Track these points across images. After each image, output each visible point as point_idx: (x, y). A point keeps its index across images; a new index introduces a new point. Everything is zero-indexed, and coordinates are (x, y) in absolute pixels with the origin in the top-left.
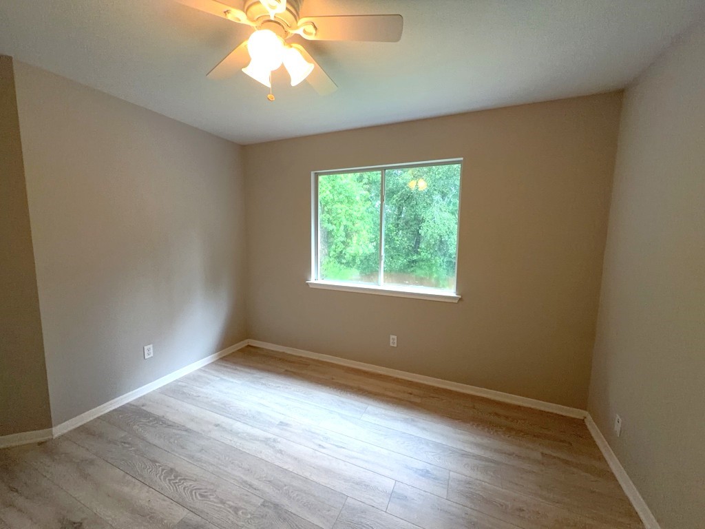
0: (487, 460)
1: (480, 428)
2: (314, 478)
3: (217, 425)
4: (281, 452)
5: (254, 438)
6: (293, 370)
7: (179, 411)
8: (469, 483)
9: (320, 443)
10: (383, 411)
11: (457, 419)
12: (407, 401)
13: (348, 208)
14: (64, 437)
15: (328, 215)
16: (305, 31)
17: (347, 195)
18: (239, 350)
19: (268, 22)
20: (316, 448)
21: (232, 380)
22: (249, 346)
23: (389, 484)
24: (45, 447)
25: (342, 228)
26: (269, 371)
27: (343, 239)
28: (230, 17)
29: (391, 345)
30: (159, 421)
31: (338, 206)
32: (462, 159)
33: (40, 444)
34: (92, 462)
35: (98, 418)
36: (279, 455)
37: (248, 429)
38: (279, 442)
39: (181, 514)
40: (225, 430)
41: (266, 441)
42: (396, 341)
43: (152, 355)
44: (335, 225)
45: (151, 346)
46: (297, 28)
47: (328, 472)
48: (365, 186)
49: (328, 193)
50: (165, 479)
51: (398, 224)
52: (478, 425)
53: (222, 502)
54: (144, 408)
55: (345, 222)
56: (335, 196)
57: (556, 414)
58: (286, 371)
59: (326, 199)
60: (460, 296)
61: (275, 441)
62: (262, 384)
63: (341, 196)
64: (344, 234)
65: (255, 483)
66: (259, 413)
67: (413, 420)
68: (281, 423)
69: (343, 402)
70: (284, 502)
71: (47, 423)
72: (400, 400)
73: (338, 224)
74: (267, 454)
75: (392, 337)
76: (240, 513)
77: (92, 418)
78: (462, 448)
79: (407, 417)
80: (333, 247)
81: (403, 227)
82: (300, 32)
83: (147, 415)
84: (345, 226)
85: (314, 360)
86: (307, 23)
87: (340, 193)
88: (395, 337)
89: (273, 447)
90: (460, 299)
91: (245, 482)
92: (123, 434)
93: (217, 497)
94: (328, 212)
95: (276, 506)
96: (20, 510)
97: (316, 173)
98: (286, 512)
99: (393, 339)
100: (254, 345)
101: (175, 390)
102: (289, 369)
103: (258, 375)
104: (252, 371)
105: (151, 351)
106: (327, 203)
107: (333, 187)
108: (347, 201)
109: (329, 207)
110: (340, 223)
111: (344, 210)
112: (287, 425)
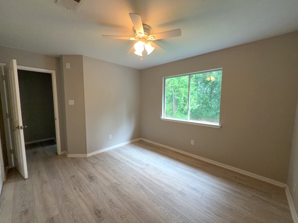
0: (223, 191)
1: (225, 180)
2: (154, 181)
3: (128, 161)
4: (145, 172)
5: (138, 167)
6: (154, 149)
7: (118, 156)
8: (211, 196)
9: (159, 172)
10: (184, 167)
11: (215, 175)
12: (196, 166)
13: (185, 90)
14: (89, 157)
15: (176, 93)
16: (151, 38)
17: (185, 84)
18: (137, 141)
19: (140, 39)
20: (157, 173)
21: (133, 149)
22: (141, 140)
23: (180, 189)
24: (85, 159)
25: (183, 98)
26: (146, 148)
27: (183, 103)
28: (130, 39)
29: (192, 144)
30: (112, 157)
31: (181, 89)
32: (222, 68)
33: (84, 158)
34: (95, 164)
35: (97, 154)
36: (144, 173)
37: (136, 164)
38: (145, 169)
39: (115, 181)
40: (129, 163)
41: (141, 168)
42: (193, 143)
43: (111, 138)
44: (180, 97)
45: (111, 135)
46: (149, 38)
47: (159, 181)
48: (194, 80)
49: (177, 83)
50: (112, 172)
51: (211, 96)
52: (224, 179)
53: (126, 181)
54: (109, 153)
55: (184, 96)
56: (180, 85)
57: (269, 183)
58: (152, 149)
59: (176, 86)
60: (221, 126)
61: (144, 169)
62: (143, 152)
63: (182, 85)
64: (183, 101)
65: (136, 178)
66: (140, 160)
67: (195, 172)
68: (147, 164)
69: (169, 162)
70: (144, 185)
71: (86, 153)
72: (192, 165)
73: (181, 96)
74: (141, 172)
75: (192, 141)
76: (131, 184)
77: (95, 154)
78: (214, 185)
79: (193, 171)
80: (179, 106)
81: (214, 97)
82: (150, 39)
83: (109, 155)
84: (184, 97)
85: (162, 147)
86: (151, 36)
87: (182, 84)
88: (193, 141)
89: (143, 170)
90: (221, 127)
91: (133, 177)
92: (102, 159)
93: (125, 179)
94: (177, 92)
95: (141, 185)
96: (80, 171)
97: (164, 78)
98: (144, 187)
99: (193, 142)
100: (143, 140)
101: (117, 150)
102: (153, 149)
103: (142, 149)
104: (141, 148)
105: (111, 137)
106: (176, 88)
107: (179, 81)
108: (185, 86)
109: (177, 89)
110: (182, 96)
111: (183, 91)
112: (148, 165)
